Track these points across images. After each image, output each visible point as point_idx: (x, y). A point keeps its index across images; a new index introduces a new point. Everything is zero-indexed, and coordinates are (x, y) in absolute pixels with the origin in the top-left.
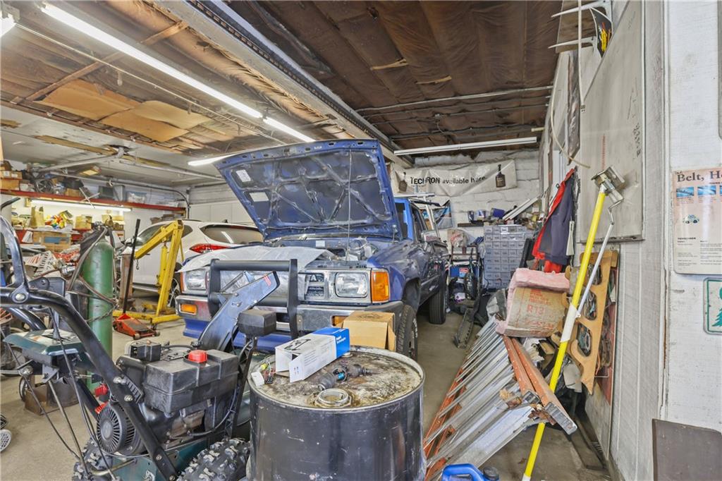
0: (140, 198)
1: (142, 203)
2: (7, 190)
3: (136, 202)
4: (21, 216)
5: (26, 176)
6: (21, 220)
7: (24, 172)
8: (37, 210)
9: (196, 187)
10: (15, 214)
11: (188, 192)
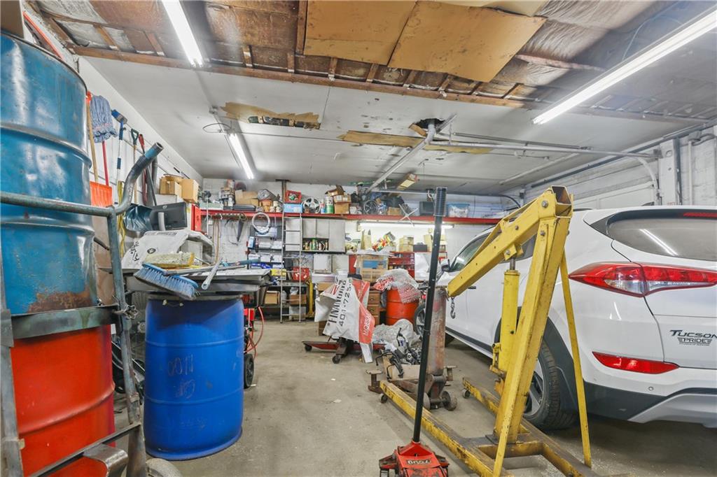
0: (463, 210)
1: (465, 216)
2: (340, 215)
3: (458, 216)
4: (354, 241)
5: (355, 199)
6: (353, 245)
7: (353, 195)
8: (366, 234)
9: (533, 187)
10: (348, 239)
11: (522, 196)
